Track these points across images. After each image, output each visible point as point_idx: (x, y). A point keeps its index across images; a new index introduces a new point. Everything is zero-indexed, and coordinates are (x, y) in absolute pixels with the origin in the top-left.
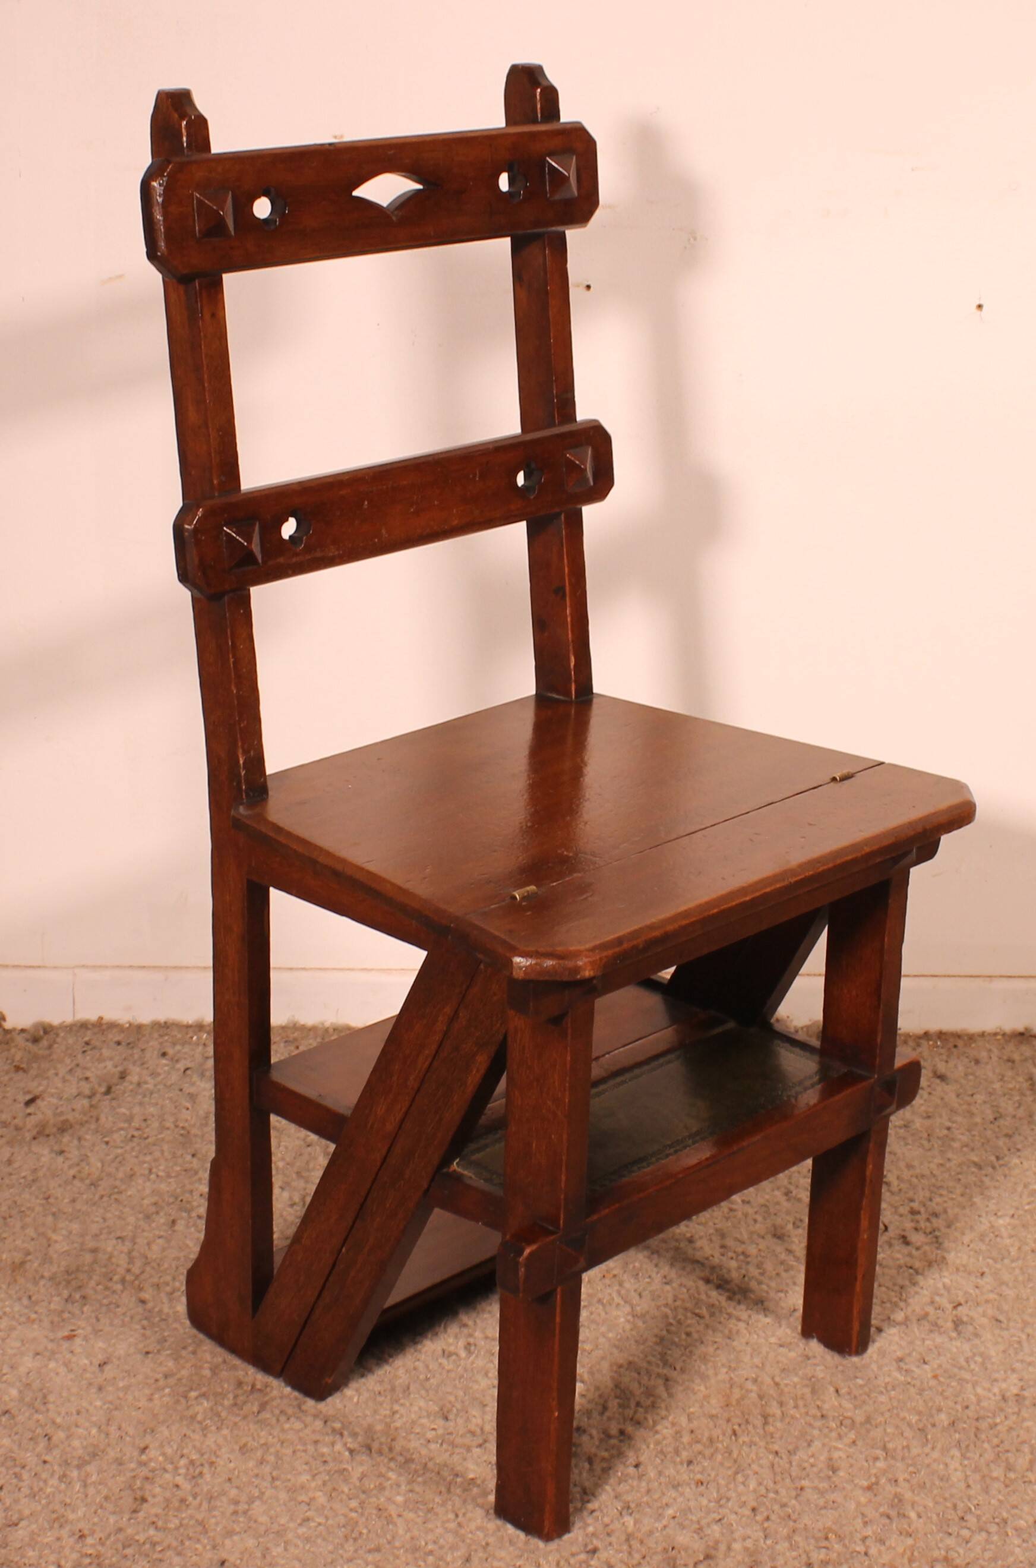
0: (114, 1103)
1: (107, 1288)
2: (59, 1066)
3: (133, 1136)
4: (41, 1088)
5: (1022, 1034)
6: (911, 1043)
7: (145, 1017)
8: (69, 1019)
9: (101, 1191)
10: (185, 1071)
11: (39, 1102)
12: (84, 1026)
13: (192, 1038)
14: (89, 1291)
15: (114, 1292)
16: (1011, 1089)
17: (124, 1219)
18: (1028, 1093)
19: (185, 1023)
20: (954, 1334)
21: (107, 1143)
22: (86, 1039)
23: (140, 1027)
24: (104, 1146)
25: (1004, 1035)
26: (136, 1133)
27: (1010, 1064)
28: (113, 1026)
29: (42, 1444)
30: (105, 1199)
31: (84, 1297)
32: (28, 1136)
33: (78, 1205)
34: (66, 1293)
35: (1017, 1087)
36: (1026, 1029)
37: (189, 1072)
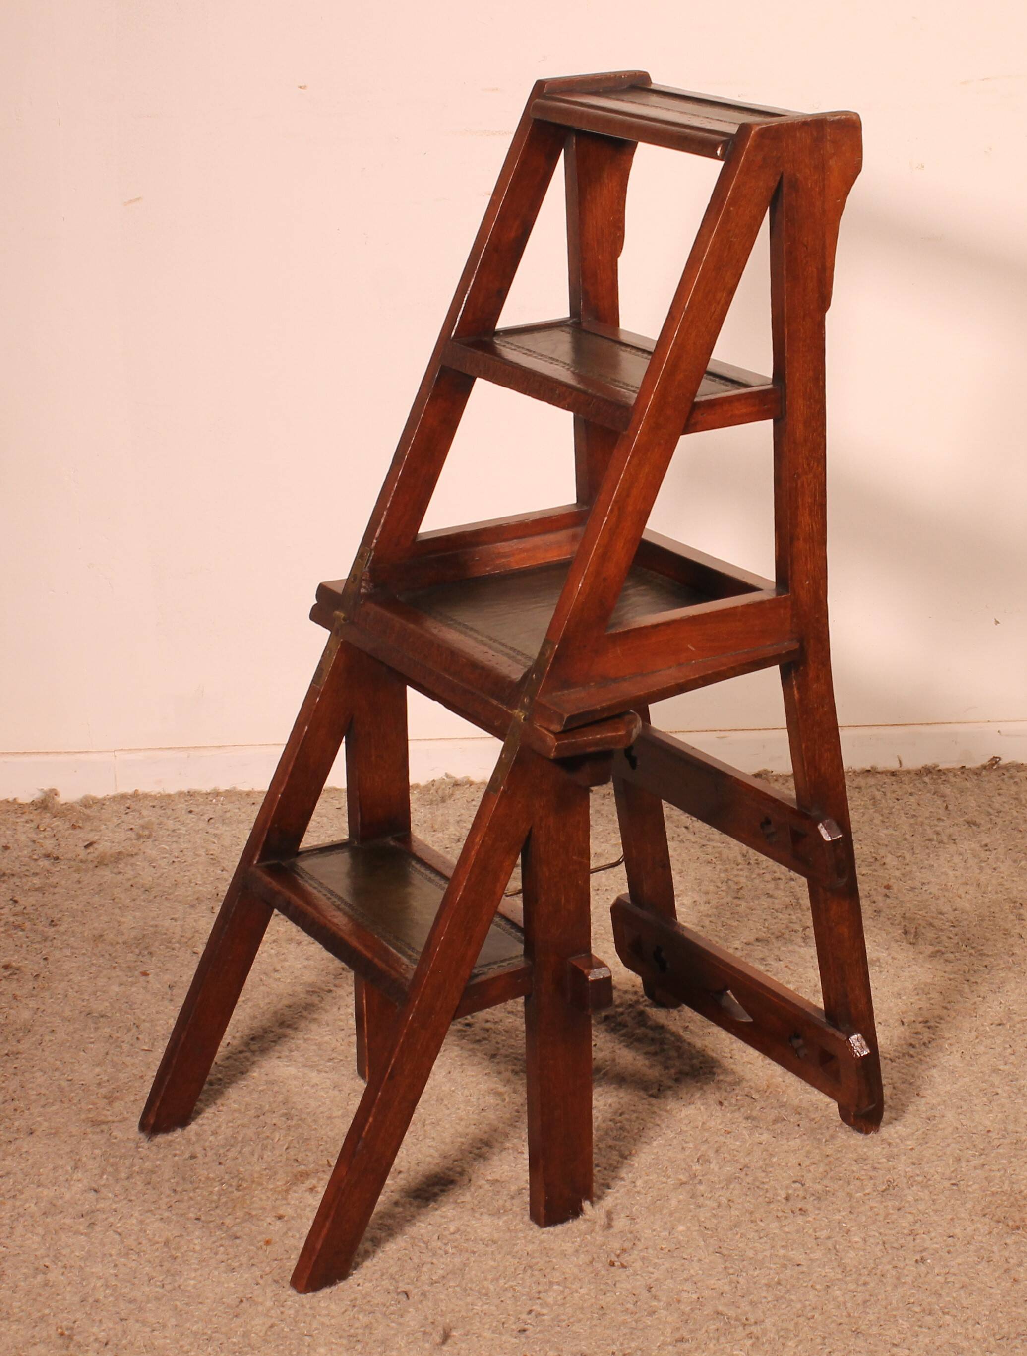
0: (156, 843)
1: (167, 947)
2: (108, 823)
3: (173, 862)
4: (96, 837)
5: (869, 771)
6: (781, 780)
7: (172, 790)
8: (112, 793)
9: (154, 893)
10: (209, 820)
11: (95, 846)
12: (123, 797)
13: (212, 801)
14: (152, 949)
15: (173, 949)
16: (858, 805)
17: (175, 908)
18: (871, 807)
19: (204, 792)
20: (803, 944)
21: (154, 867)
22: (128, 805)
23: (169, 796)
24: (152, 869)
25: (855, 772)
26: (175, 860)
27: (858, 790)
28: (146, 796)
29: (134, 1029)
30: (158, 898)
31: (150, 953)
32: (91, 866)
33: (138, 902)
34: (137, 951)
35: (863, 803)
36: (872, 767)
37: (212, 821)
